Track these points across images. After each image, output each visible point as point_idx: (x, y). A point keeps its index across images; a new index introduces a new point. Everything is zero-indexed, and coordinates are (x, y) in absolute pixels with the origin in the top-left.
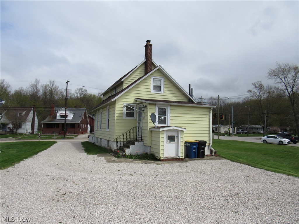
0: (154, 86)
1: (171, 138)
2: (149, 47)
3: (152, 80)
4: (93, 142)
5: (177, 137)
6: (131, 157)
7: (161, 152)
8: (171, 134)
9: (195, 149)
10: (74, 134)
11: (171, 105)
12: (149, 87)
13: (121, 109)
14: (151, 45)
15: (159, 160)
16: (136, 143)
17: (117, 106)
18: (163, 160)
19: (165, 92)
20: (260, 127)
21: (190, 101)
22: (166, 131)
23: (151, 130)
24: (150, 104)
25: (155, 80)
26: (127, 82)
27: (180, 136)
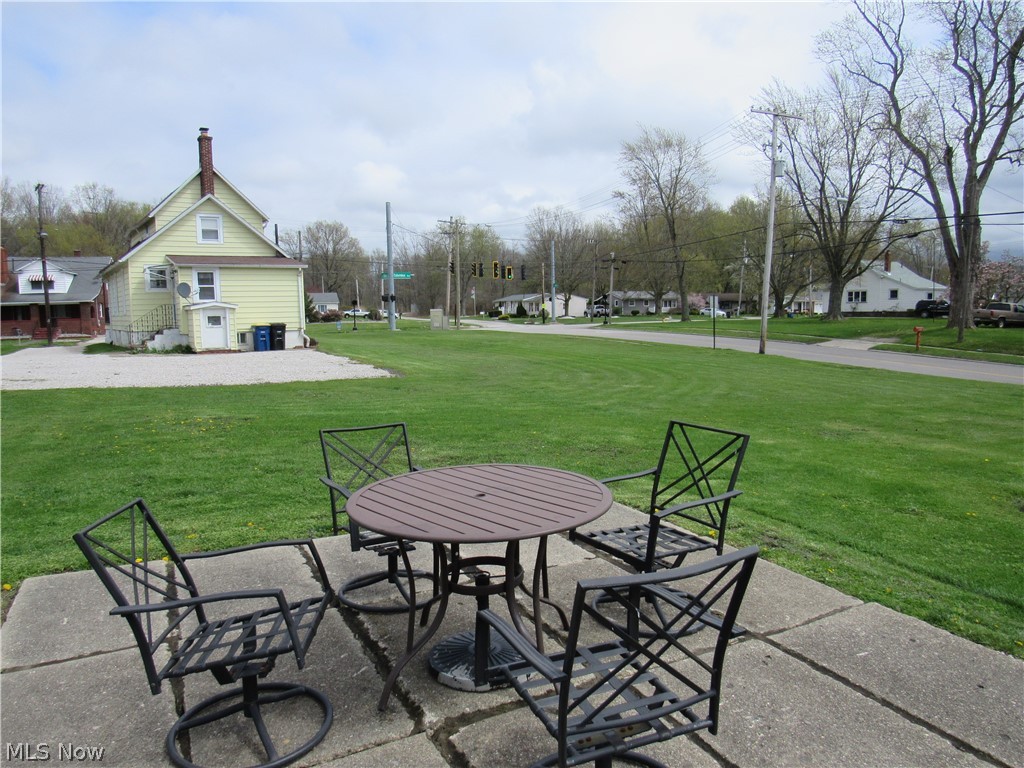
0: (203, 231)
1: (215, 320)
2: (205, 143)
3: (199, 220)
4: (109, 342)
5: (225, 318)
6: (154, 351)
7: (196, 341)
8: (212, 314)
9: (263, 336)
10: (79, 335)
11: (220, 268)
12: (194, 234)
13: (141, 275)
14: (210, 139)
15: (195, 353)
16: (165, 331)
17: (130, 269)
18: (200, 353)
19: (226, 240)
20: (645, 295)
21: (279, 255)
22: (203, 309)
23: (187, 308)
24: (181, 268)
25: (203, 219)
26: (160, 218)
27: (229, 315)
